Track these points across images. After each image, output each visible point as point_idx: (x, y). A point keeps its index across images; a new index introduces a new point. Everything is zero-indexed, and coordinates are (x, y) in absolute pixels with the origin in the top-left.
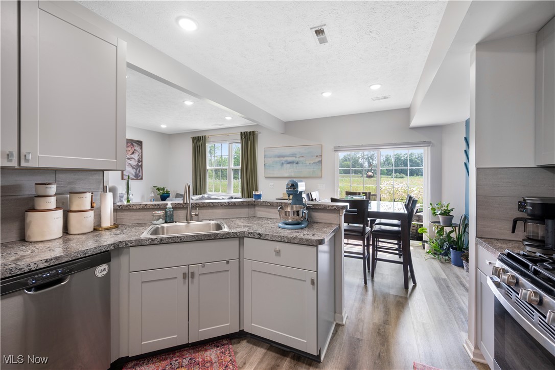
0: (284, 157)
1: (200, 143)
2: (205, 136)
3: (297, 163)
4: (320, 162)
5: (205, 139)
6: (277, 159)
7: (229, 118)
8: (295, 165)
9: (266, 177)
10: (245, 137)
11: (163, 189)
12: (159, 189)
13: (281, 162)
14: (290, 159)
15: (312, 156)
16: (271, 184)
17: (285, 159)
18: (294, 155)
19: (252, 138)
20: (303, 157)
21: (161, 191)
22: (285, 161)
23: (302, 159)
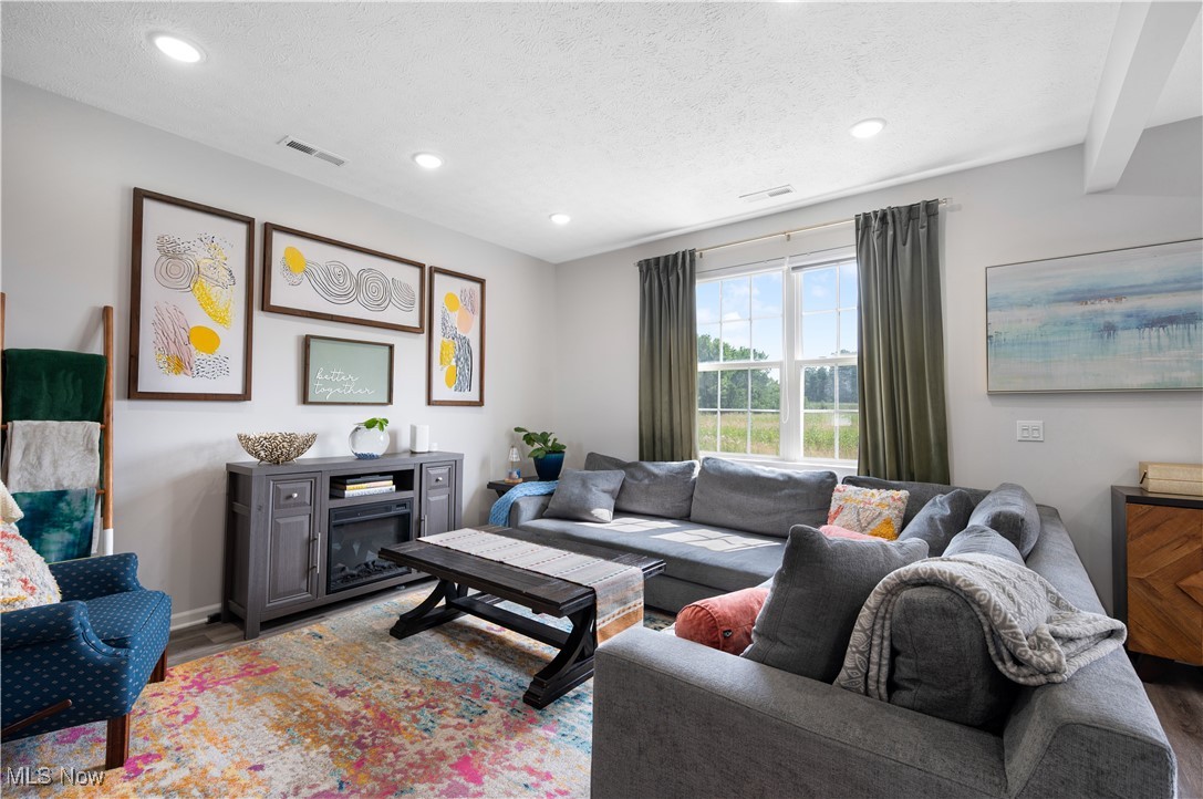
0: (1121, 297)
1: (673, 279)
2: (692, 253)
5: (692, 261)
7: (868, 131)
9: (992, 394)
10: (883, 234)
11: (544, 437)
12: (529, 439)
13: (1101, 321)
16: (1020, 423)
17: (1130, 304)
19: (923, 232)
21: (537, 446)
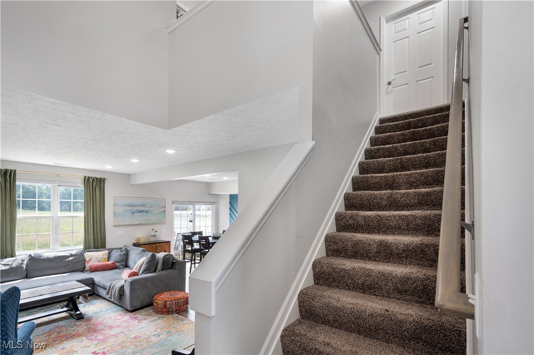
0: (135, 206)
3: (147, 212)
4: (164, 211)
6: (129, 208)
8: (145, 213)
9: (115, 226)
13: (132, 211)
14: (141, 208)
15: (159, 207)
16: (120, 232)
17: (136, 208)
18: (144, 205)
19: (102, 185)
20: (151, 207)
22: (136, 210)
23: (151, 209)
